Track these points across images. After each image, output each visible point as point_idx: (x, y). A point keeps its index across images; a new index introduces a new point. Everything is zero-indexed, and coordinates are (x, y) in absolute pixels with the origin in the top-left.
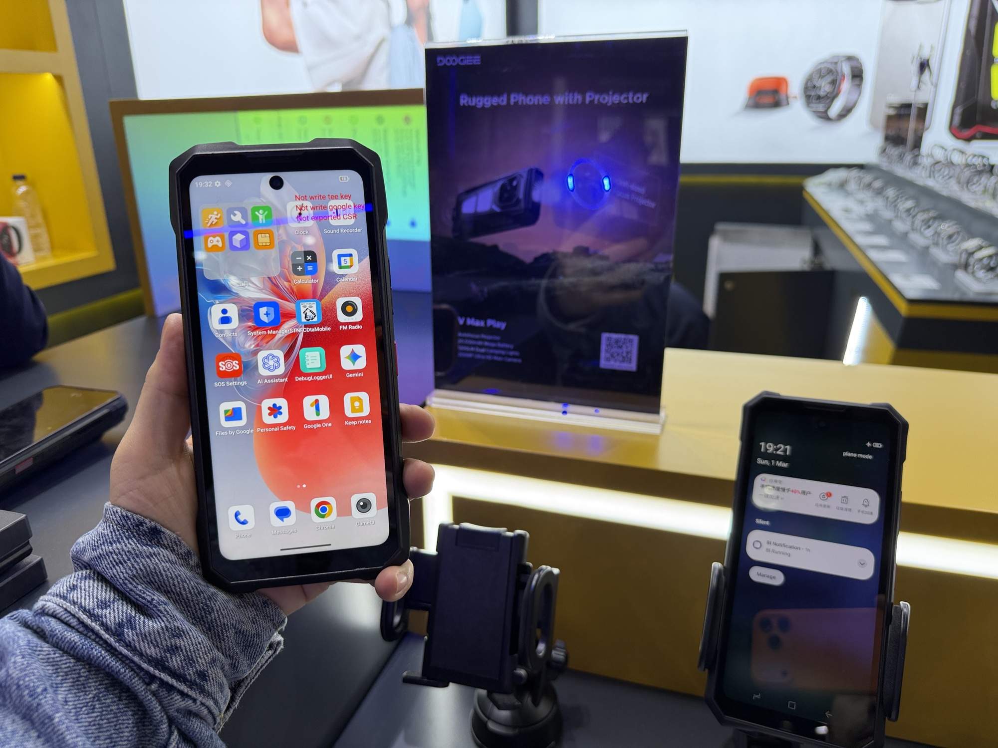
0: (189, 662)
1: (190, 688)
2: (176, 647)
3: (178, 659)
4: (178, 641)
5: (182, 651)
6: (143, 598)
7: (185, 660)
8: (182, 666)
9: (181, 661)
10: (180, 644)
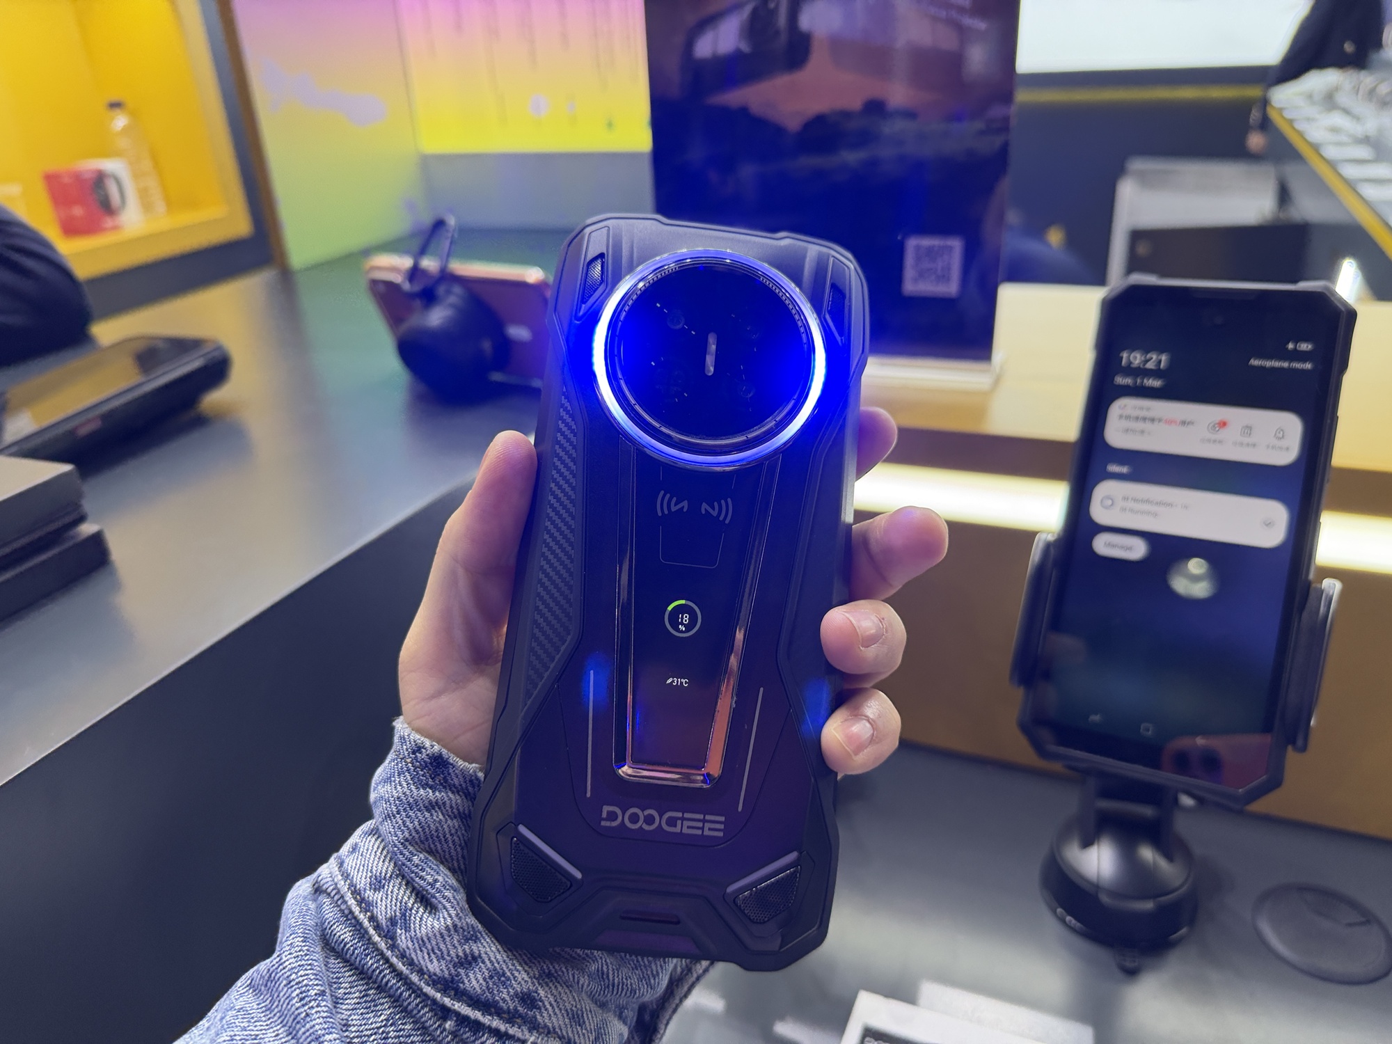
0: (500, 980)
1: (510, 1023)
2: (475, 959)
3: (479, 977)
4: (474, 948)
5: (483, 962)
6: (422, 878)
7: (491, 977)
8: (487, 987)
9: (485, 979)
10: (479, 951)
